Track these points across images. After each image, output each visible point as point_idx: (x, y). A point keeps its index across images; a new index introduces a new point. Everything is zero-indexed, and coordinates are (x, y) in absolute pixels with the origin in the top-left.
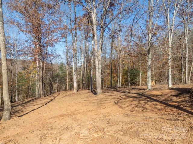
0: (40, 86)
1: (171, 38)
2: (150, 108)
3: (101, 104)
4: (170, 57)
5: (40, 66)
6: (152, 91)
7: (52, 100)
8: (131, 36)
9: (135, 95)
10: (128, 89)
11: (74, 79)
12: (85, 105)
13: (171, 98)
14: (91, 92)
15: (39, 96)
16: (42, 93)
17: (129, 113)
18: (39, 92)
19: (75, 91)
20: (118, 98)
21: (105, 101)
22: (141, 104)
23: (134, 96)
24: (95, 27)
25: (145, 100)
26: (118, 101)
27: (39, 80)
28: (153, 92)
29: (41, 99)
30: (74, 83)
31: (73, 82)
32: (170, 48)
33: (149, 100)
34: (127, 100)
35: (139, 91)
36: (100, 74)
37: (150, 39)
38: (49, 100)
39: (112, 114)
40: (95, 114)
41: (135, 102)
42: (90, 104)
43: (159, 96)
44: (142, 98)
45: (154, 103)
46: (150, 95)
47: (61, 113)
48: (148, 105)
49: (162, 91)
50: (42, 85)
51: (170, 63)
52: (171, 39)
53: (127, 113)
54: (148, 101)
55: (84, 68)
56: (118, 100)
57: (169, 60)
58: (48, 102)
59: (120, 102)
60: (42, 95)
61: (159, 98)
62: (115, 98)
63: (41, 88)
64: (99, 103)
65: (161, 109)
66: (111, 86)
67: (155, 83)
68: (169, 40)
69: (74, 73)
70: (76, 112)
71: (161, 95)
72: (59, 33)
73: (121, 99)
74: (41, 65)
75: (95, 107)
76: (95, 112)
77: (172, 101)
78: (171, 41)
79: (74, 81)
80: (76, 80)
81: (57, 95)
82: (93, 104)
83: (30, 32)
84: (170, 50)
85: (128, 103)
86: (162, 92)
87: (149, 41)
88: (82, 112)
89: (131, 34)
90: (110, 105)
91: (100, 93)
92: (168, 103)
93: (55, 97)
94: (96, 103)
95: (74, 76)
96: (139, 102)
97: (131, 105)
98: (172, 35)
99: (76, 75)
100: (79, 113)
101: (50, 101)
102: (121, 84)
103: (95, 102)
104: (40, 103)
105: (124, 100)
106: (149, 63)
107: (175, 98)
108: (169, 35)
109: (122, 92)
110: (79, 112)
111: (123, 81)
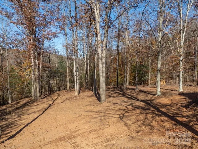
0: (36, 87)
1: (184, 36)
2: (157, 127)
3: (105, 119)
4: (181, 58)
5: (35, 65)
6: (162, 97)
7: (50, 105)
8: (140, 31)
9: (142, 104)
10: (136, 93)
11: (75, 80)
12: (87, 122)
13: (180, 109)
14: (94, 95)
15: (36, 98)
16: (38, 95)
17: (134, 135)
18: (36, 94)
19: (76, 93)
20: (124, 110)
21: (108, 115)
22: (147, 119)
23: (141, 107)
24: (98, 25)
25: (153, 113)
26: (123, 115)
27: (35, 80)
28: (161, 99)
29: (38, 103)
30: (76, 85)
31: (74, 84)
32: (182, 48)
33: (157, 113)
34: (133, 114)
35: (147, 96)
36: (104, 79)
37: (160, 39)
38: (47, 106)
39: (116, 136)
40: (97, 136)
41: (142, 117)
42: (92, 120)
43: (168, 107)
44: (150, 110)
45: (162, 118)
46: (158, 105)
47: (60, 135)
48: (155, 121)
49: (172, 98)
50: (38, 86)
51: (181, 64)
52: (184, 38)
53: (132, 135)
54: (156, 115)
55: (87, 65)
56: (124, 112)
57: (181, 62)
58: (46, 110)
59: (125, 116)
60: (39, 98)
61: (168, 109)
62: (120, 110)
63: (38, 89)
64: (103, 118)
65: (169, 129)
66: (117, 86)
67: (166, 82)
68: (182, 39)
69: (75, 74)
70: (77, 133)
71: (171, 105)
72: (57, 24)
73: (126, 112)
74: (37, 63)
75: (98, 125)
76: (97, 133)
77: (181, 115)
78: (184, 39)
79: (75, 82)
80: (77, 82)
81: (56, 97)
82: (95, 120)
83: (22, 24)
84: (182, 50)
85: (134, 117)
86: (172, 100)
87: (160, 40)
88: (83, 133)
89: (140, 29)
90: (114, 121)
91: (104, 100)
92: (177, 118)
93: (54, 101)
94: (99, 118)
95: (75, 77)
96: (146, 115)
97: (138, 121)
98: (184, 33)
99: (77, 75)
100: (79, 135)
101: (48, 108)
102: (128, 83)
103: (98, 116)
104: (36, 110)
105: (130, 113)
106: (159, 66)
107: (184, 109)
108: (182, 34)
109: (129, 98)
110: (79, 133)
111: (130, 79)
